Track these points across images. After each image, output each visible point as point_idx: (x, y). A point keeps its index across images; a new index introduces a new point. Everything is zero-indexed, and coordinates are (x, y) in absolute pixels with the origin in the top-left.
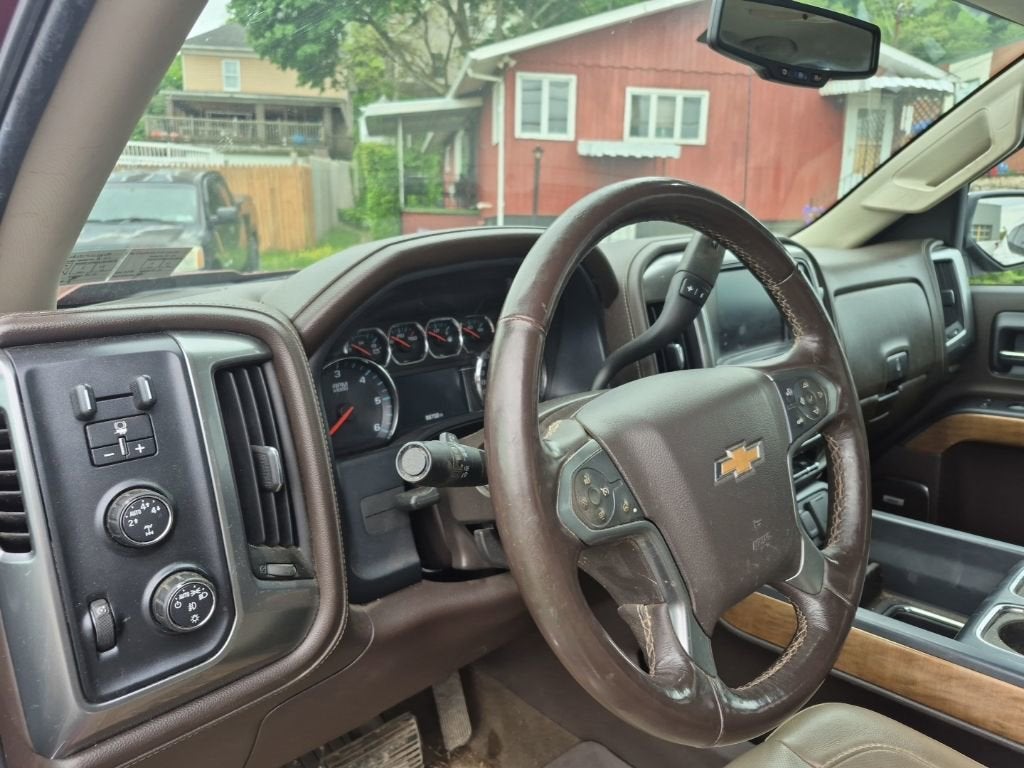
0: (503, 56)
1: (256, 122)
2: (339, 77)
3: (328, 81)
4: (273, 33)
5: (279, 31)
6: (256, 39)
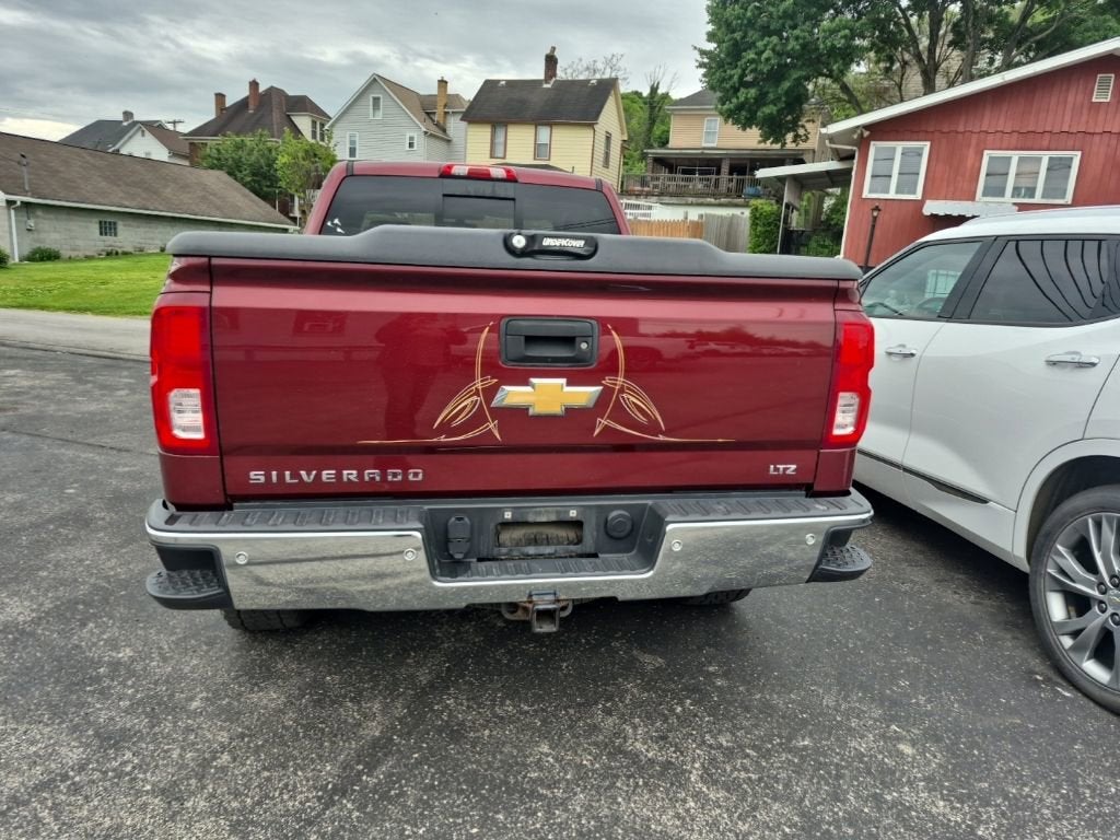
0: (858, 127)
1: (720, 176)
2: (801, 132)
3: (790, 137)
4: (738, 98)
5: (742, 94)
6: (723, 104)
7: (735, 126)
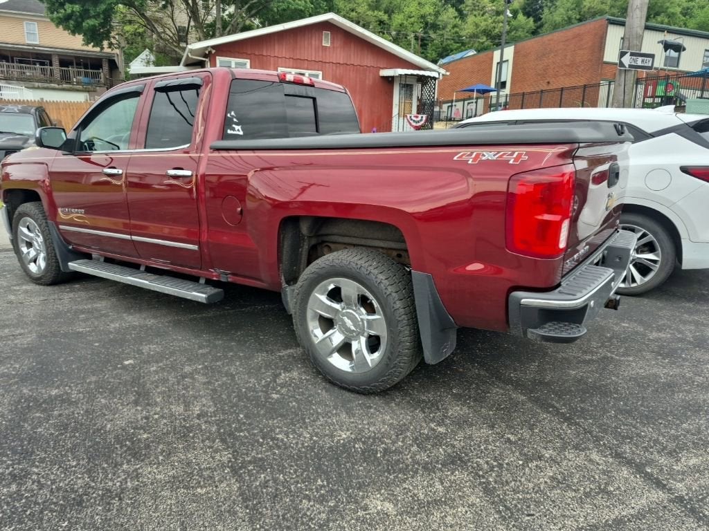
0: (208, 47)
1: (53, 67)
2: (113, 41)
3: (105, 43)
4: (64, 10)
6: (52, 13)
7: (66, 32)
